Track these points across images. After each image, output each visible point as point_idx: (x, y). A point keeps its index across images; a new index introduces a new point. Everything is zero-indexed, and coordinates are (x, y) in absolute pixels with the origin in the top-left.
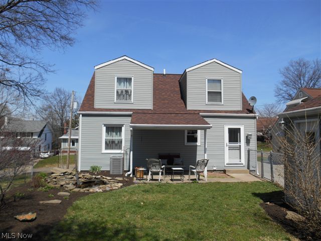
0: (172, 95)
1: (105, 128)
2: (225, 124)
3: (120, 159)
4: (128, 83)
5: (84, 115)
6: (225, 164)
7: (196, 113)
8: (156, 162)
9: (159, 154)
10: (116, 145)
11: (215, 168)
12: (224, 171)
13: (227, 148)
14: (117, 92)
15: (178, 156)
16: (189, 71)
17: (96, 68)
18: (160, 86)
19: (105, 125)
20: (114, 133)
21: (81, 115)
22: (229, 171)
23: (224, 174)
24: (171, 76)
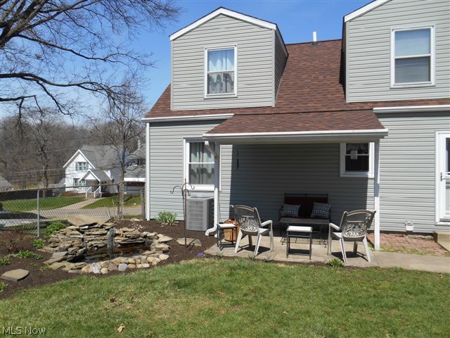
0: (321, 77)
1: (188, 144)
2: (438, 129)
3: (202, 202)
4: (228, 60)
5: (152, 124)
6: (437, 220)
7: (366, 108)
8: (248, 213)
9: (285, 194)
10: (209, 176)
11: (409, 228)
12: (434, 236)
13: (443, 183)
14: (209, 78)
15: (324, 200)
16: (350, 21)
17: (172, 38)
18: (301, 65)
19: (187, 140)
20: (205, 154)
21: (148, 124)
22: (445, 237)
23: (433, 243)
24: (327, 43)
